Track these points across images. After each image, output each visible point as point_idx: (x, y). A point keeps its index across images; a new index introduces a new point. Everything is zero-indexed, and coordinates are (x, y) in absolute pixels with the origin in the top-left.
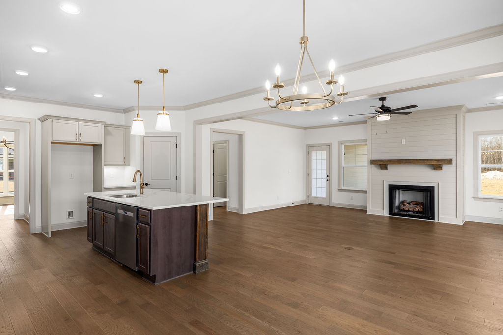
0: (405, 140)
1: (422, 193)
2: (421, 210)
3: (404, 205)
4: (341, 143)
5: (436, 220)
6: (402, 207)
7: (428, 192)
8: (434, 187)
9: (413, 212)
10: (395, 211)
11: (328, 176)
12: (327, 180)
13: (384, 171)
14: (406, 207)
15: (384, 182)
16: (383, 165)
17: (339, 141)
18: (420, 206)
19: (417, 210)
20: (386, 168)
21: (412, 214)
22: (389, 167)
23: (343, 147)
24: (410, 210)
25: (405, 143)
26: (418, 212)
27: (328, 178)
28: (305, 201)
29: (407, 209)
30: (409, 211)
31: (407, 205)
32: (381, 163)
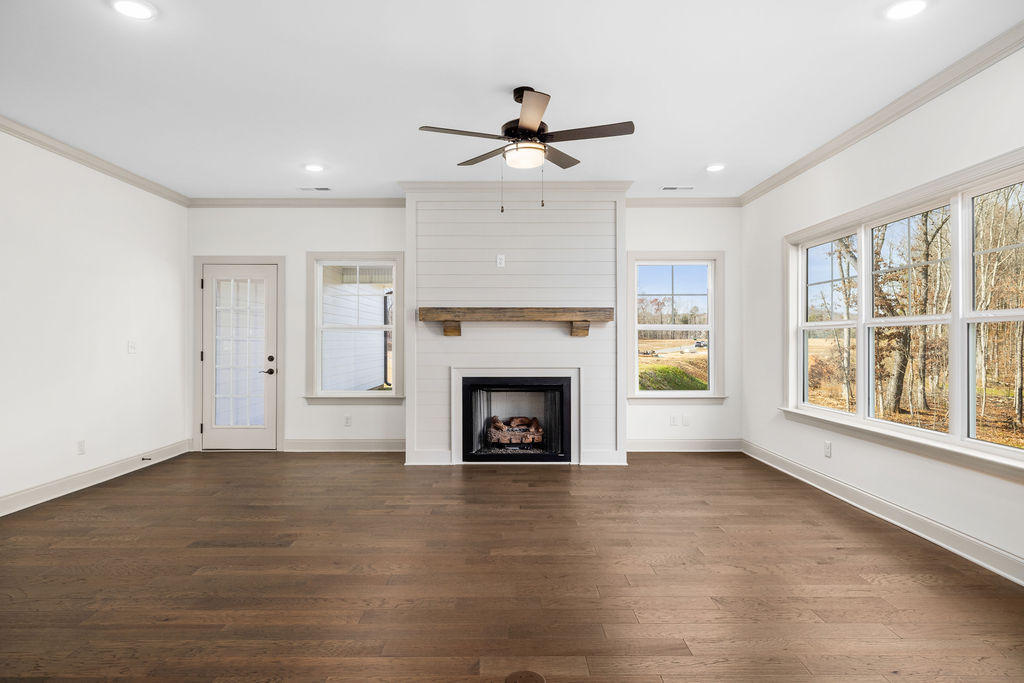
0: (503, 257)
1: (543, 394)
2: (538, 438)
3: (498, 428)
4: (314, 258)
5: (574, 462)
6: (495, 435)
7: (555, 393)
8: (569, 379)
9: (521, 445)
10: (477, 447)
11: (271, 359)
12: (271, 372)
13: (452, 341)
14: (505, 435)
15: (453, 370)
16: (447, 322)
17: (308, 253)
18: (537, 429)
19: (530, 439)
20: (457, 331)
21: (517, 450)
22: (465, 327)
23: (319, 271)
24: (514, 441)
25: (503, 265)
26: (533, 445)
27: (272, 365)
28: (191, 442)
29: (505, 440)
30: (511, 444)
31: (506, 428)
32: (449, 317)
